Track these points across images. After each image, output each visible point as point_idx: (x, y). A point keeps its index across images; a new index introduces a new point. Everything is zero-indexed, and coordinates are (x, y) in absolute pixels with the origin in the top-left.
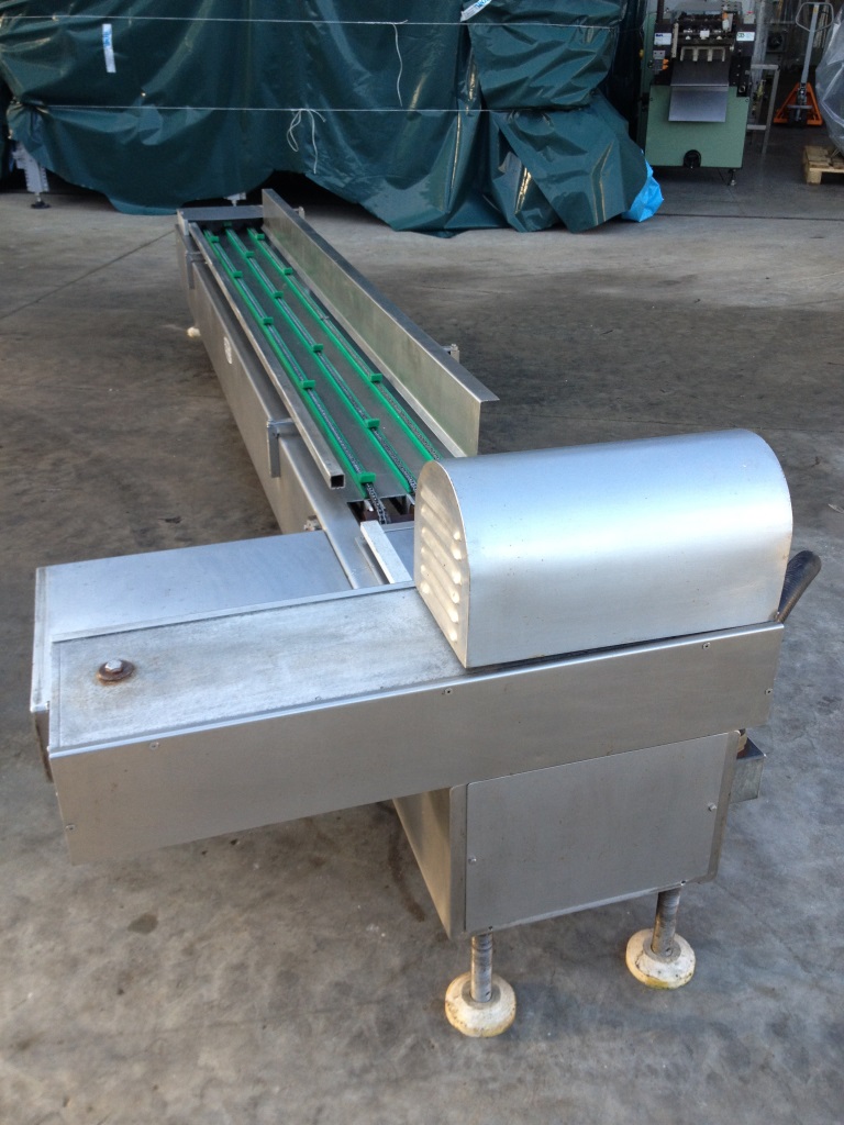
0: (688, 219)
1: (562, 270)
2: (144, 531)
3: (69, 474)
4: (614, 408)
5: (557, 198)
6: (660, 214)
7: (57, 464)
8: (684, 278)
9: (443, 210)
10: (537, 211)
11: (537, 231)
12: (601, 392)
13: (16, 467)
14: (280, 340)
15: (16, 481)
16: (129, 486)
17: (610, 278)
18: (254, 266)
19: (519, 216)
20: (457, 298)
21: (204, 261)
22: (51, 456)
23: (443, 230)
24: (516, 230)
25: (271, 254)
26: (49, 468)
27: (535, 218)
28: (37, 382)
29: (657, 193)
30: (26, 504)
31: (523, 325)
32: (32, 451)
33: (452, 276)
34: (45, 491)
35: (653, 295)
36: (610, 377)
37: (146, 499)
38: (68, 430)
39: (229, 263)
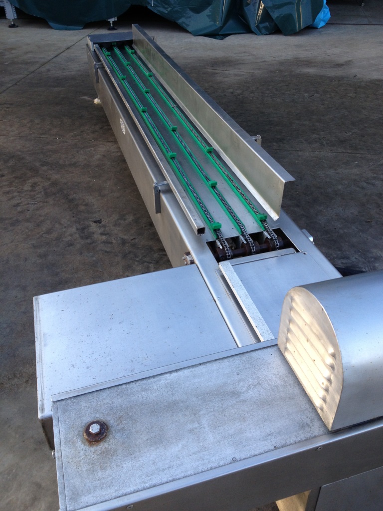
0: (343, 26)
1: (283, 58)
2: (83, 229)
3: (41, 192)
4: (322, 144)
5: (278, 17)
6: (329, 24)
7: (34, 185)
8: (346, 62)
9: (218, 24)
10: (267, 24)
11: (267, 34)
12: (313, 134)
13: (13, 188)
14: (152, 123)
15: (13, 198)
16: (72, 199)
17: (308, 63)
18: (132, 72)
19: (258, 27)
20: (231, 77)
21: (104, 68)
22: (30, 181)
23: (219, 35)
24: (256, 35)
25: (139, 63)
26: (30, 189)
27: (266, 28)
28: (19, 134)
29: (328, 13)
30: (19, 212)
31: (267, 92)
32: (20, 178)
33: (226, 63)
34: (29, 204)
35: (332, 73)
36: (317, 124)
37: (82, 208)
38: (38, 164)
39: (118, 69)
